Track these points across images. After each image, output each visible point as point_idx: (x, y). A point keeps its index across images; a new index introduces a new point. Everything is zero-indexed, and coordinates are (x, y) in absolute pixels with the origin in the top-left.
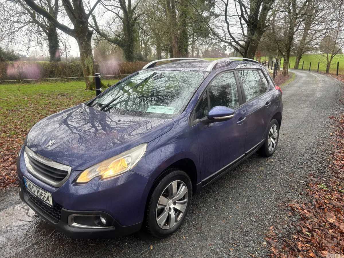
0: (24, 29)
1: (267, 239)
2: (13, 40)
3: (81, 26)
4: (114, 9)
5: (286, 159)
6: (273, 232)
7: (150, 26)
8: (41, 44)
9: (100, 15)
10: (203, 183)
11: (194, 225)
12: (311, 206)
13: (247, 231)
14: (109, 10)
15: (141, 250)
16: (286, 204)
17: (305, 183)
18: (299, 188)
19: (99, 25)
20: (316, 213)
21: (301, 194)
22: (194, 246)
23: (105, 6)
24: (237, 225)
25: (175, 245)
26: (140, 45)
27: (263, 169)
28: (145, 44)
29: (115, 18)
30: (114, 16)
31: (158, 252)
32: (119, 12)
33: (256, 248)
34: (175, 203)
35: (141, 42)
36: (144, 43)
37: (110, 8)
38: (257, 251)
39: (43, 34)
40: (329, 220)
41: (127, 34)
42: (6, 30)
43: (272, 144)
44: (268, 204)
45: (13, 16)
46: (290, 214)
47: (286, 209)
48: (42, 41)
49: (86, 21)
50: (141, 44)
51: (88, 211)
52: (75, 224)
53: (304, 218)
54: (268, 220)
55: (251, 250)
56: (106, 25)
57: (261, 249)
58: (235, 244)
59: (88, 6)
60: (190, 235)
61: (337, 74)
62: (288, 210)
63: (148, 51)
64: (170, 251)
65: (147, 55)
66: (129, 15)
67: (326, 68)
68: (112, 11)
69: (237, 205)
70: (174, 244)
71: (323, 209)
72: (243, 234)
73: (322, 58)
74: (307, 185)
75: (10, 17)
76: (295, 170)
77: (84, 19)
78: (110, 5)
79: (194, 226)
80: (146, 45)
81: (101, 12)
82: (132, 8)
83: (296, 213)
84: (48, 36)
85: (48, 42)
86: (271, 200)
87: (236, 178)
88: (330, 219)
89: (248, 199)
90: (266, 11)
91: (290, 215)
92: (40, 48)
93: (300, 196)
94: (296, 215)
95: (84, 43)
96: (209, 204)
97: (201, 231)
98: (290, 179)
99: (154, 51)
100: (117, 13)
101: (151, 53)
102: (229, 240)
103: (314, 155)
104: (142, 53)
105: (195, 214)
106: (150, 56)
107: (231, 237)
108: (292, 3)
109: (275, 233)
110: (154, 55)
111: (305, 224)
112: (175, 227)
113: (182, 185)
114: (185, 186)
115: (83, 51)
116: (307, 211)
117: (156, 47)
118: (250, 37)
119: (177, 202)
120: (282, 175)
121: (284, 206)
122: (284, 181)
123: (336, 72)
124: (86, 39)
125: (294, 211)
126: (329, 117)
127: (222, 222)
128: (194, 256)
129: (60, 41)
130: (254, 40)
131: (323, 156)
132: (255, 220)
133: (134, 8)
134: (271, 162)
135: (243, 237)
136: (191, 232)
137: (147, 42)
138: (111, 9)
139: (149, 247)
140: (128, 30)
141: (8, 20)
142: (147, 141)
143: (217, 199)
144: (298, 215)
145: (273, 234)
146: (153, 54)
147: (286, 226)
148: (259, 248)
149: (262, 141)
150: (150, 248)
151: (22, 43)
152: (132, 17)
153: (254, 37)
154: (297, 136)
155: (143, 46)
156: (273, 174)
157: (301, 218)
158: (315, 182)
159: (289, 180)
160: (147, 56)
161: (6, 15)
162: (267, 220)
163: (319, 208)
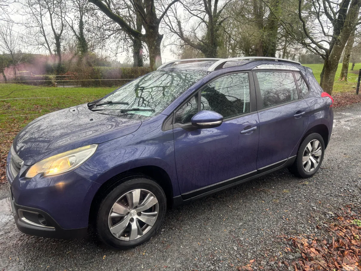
0: (112, 36)
2: (104, 47)
3: (151, 30)
4: (200, 14)
6: (250, 266)
8: (128, 50)
9: (186, 20)
10: (184, 197)
12: (326, 245)
13: (218, 259)
14: (194, 15)
15: (93, 258)
16: (289, 236)
17: (333, 215)
18: (321, 220)
19: (183, 30)
20: (329, 255)
21: (317, 228)
22: (148, 264)
23: (191, 10)
24: (211, 251)
25: (129, 259)
27: (287, 191)
29: (200, 22)
30: (200, 21)
32: (204, 17)
34: (139, 214)
36: (232, 48)
37: (195, 12)
39: (130, 41)
40: (344, 267)
41: (210, 39)
42: (98, 37)
43: (310, 163)
44: (266, 233)
45: (105, 25)
46: (287, 249)
47: (286, 242)
48: (129, 48)
49: (156, 25)
50: (229, 49)
51: (30, 208)
52: (24, 219)
53: (306, 258)
56: (190, 30)
59: (174, 12)
60: (152, 252)
62: (289, 244)
66: (214, 19)
68: (196, 16)
69: (227, 229)
71: (343, 252)
72: (211, 262)
74: (336, 218)
75: (102, 26)
76: (330, 198)
77: (155, 24)
78: (195, 10)
79: (163, 243)
80: (233, 51)
81: (186, 17)
82: (218, 11)
83: (297, 249)
84: (134, 43)
85: (133, 49)
86: (272, 229)
87: (247, 198)
88: (347, 266)
89: (244, 223)
90: (357, 5)
91: (287, 251)
92: (127, 54)
93: (316, 230)
94: (296, 252)
95: (153, 47)
97: (167, 249)
98: (315, 208)
100: (202, 18)
102: (190, 265)
107: (194, 262)
109: (253, 268)
111: (303, 265)
112: (138, 241)
113: (149, 195)
114: (154, 196)
115: (152, 55)
116: (316, 250)
118: (335, 36)
119: (142, 213)
120: (307, 201)
121: (286, 238)
122: (306, 208)
124: (156, 44)
125: (296, 246)
127: (196, 244)
129: (144, 47)
130: (339, 40)
132: (236, 249)
133: (220, 12)
134: (304, 185)
136: (156, 249)
137: (235, 48)
138: (196, 14)
139: (102, 256)
140: (211, 35)
141: (101, 28)
142: (99, 142)
144: (298, 253)
147: (273, 263)
149: (289, 158)
150: (103, 258)
151: (110, 49)
152: (217, 20)
153: (340, 37)
155: (231, 51)
156: (296, 199)
157: (302, 257)
158: (349, 216)
159: (313, 208)
161: (99, 23)
162: (252, 251)
163: (338, 249)
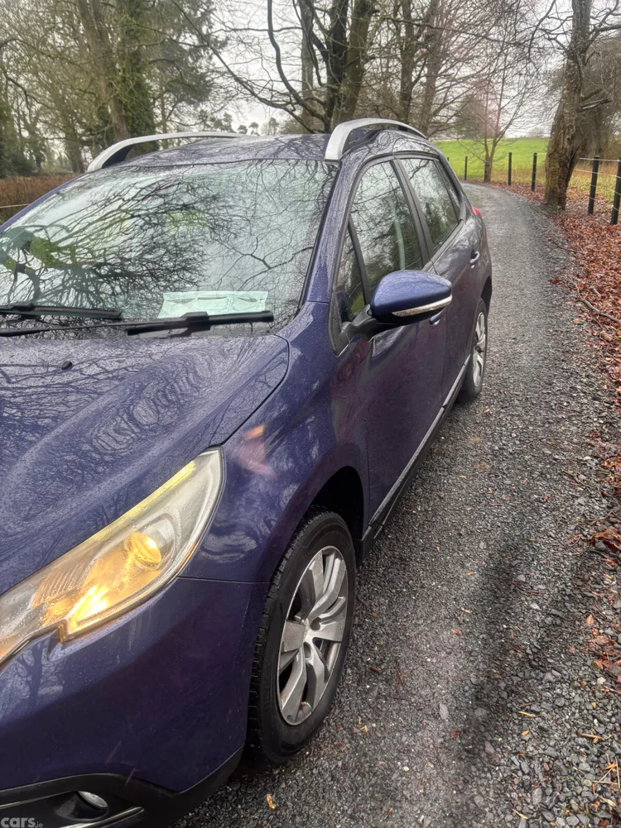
1: (599, 663)
5: (517, 402)
6: (599, 634)
7: (37, 76)
10: (375, 527)
11: (375, 668)
13: (535, 650)
16: (585, 533)
17: (595, 461)
18: (589, 476)
21: (604, 496)
22: (409, 751)
24: (501, 638)
25: (345, 767)
26: (14, 131)
27: (478, 439)
28: (31, 128)
31: (300, 814)
33: (589, 707)
34: (315, 624)
35: (19, 125)
36: (27, 127)
38: (594, 717)
43: (477, 366)
44: (545, 544)
46: (609, 563)
47: (593, 548)
50: (20, 130)
54: (569, 596)
55: (577, 715)
57: (601, 705)
58: (527, 711)
60: (376, 711)
61: (510, 183)
62: (601, 550)
63: (43, 150)
64: (340, 797)
65: (39, 160)
67: (482, 172)
69: (468, 568)
70: (340, 764)
72: (531, 666)
73: (474, 147)
74: (602, 465)
76: (553, 428)
79: (375, 671)
80: (32, 133)
86: (544, 532)
89: (486, 541)
91: (611, 567)
93: (605, 501)
96: (388, 581)
97: (403, 684)
98: (557, 457)
99: (58, 149)
101: (50, 154)
102: (503, 698)
103: (572, 379)
104: (27, 154)
105: (360, 626)
106: (51, 163)
107: (502, 685)
108: (401, 8)
109: (607, 635)
110: (60, 158)
112: (326, 699)
113: (332, 557)
114: (341, 558)
117: (62, 135)
118: (334, 86)
119: (322, 617)
120: (532, 449)
121: (584, 541)
122: (546, 464)
123: (507, 176)
125: (615, 551)
126: (551, 281)
127: (452, 637)
128: (424, 794)
131: (593, 380)
132: (537, 607)
134: (488, 415)
135: (533, 674)
136: (377, 698)
137: (34, 124)
139: (261, 803)
142: (220, 439)
143: (401, 559)
145: (603, 641)
146: (56, 157)
148: (594, 704)
149: (466, 364)
150: (268, 807)
154: (507, 334)
155: (25, 134)
156: (511, 450)
159: (555, 459)
160: (42, 164)
162: (567, 598)
